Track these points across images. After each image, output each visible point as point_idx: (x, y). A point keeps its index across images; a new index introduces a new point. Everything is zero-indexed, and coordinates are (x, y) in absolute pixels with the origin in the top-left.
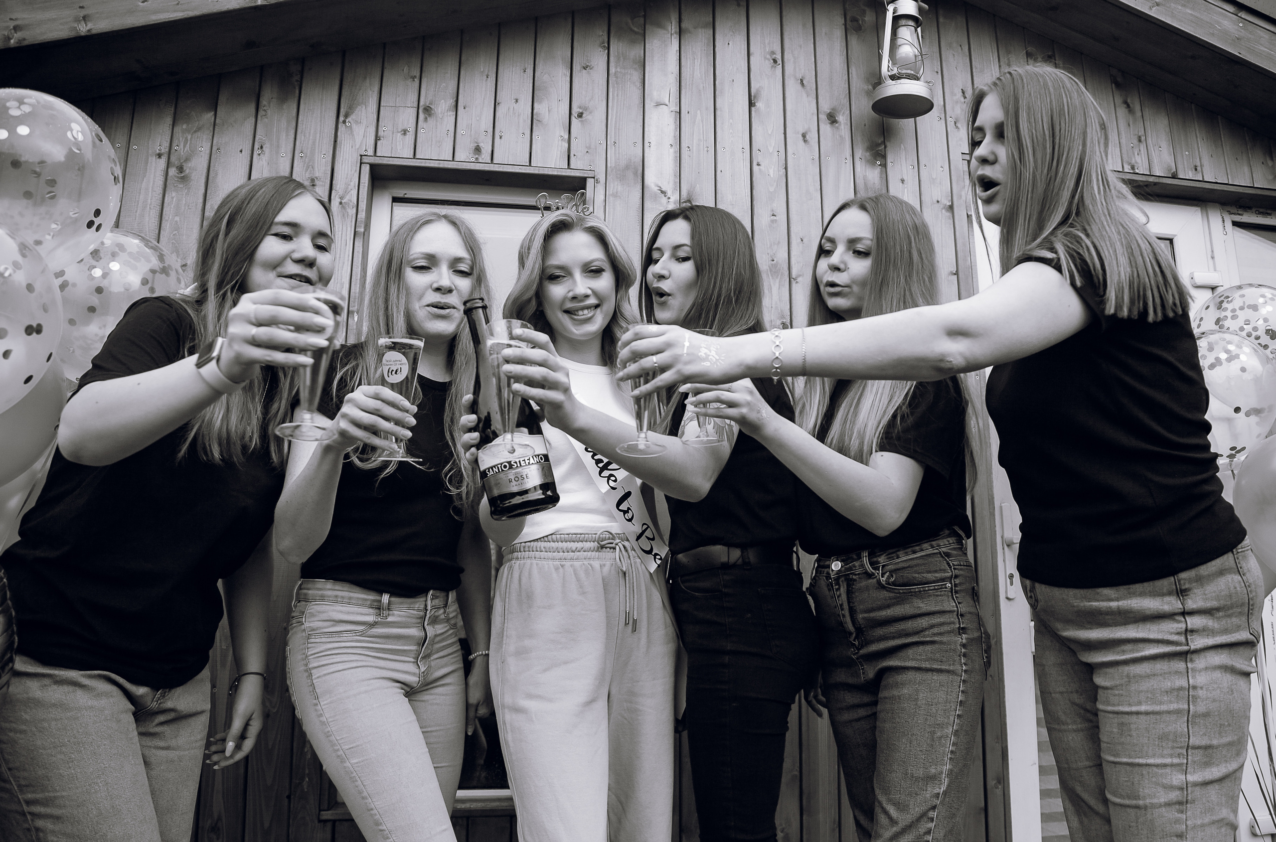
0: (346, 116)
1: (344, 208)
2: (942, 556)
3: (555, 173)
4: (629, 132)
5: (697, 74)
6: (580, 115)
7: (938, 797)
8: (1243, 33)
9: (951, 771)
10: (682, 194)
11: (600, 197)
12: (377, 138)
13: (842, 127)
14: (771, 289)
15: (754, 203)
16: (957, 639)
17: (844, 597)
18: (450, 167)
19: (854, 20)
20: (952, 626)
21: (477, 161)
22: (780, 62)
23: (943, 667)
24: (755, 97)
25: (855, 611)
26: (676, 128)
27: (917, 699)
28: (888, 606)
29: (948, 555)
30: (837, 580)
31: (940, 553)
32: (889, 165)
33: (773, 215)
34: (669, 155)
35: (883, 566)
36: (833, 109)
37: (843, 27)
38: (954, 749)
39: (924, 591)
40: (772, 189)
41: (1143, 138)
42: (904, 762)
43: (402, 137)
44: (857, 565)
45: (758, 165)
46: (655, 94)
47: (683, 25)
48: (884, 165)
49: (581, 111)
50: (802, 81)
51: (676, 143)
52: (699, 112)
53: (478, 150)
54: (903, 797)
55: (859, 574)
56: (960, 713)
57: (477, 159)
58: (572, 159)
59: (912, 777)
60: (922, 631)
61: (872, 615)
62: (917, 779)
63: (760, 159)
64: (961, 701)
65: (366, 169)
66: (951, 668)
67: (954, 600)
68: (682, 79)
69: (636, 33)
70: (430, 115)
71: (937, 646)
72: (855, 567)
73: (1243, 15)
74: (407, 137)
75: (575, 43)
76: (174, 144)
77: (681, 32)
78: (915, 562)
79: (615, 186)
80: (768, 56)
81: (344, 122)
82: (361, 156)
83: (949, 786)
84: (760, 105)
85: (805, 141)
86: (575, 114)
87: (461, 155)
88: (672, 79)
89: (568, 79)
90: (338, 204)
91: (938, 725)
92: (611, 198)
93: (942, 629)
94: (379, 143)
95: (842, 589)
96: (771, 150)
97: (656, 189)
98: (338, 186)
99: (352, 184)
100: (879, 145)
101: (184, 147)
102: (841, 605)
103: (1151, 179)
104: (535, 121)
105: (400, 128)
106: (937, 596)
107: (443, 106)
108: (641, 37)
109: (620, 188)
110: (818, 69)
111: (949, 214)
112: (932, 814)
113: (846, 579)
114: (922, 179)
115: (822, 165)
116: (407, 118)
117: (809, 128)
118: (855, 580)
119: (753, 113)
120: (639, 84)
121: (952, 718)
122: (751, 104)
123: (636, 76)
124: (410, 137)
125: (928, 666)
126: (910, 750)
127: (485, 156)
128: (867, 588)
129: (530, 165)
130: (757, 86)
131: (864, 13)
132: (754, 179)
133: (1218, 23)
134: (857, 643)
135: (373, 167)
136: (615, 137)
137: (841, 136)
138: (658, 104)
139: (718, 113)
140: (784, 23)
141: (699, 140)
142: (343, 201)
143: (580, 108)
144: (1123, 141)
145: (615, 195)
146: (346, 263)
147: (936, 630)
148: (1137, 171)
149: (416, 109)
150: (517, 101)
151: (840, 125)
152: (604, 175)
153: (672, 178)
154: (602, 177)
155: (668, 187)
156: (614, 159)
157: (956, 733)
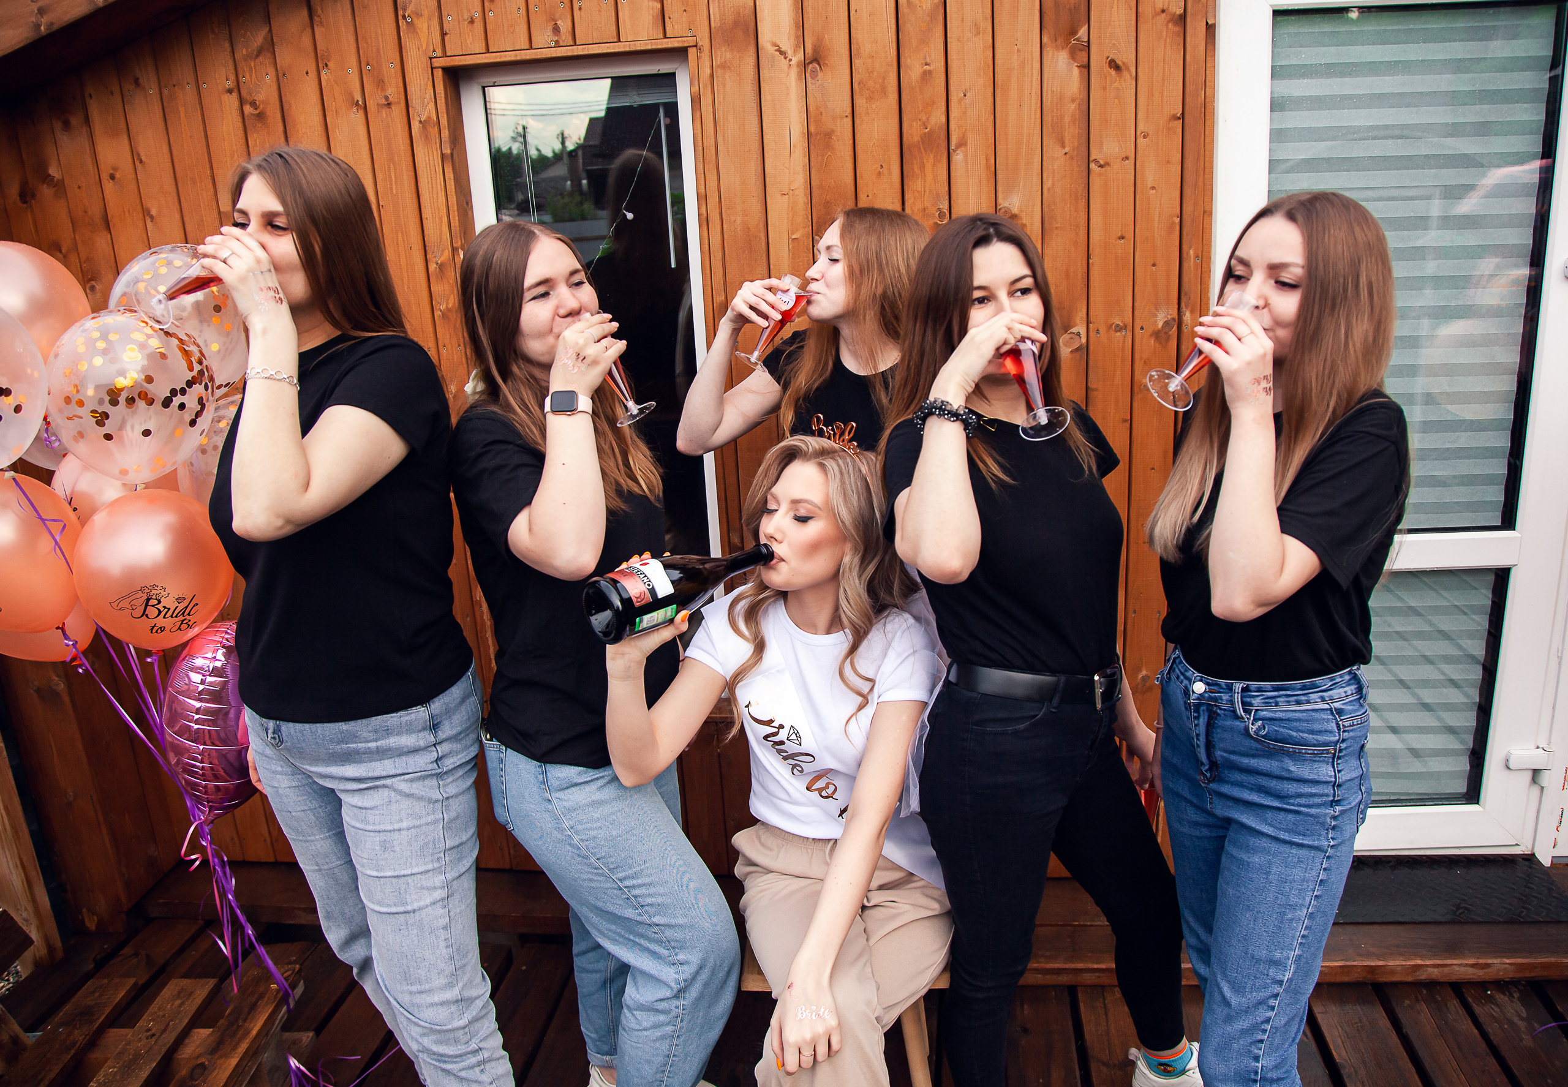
0: (406, 8)
1: (424, 127)
2: (1332, 714)
3: (650, 48)
7: (1281, 985)
9: (1299, 957)
10: (806, 52)
11: (705, 71)
12: (443, 34)
14: (924, 166)
15: (901, 50)
16: (1327, 811)
17: (1202, 729)
18: (528, 58)
20: (1324, 799)
21: (558, 45)
23: (1305, 842)
25: (1214, 746)
27: (1268, 873)
28: (1254, 756)
29: (1340, 712)
30: (1197, 707)
31: (1331, 709)
33: (927, 64)
35: (1256, 710)
38: (1306, 933)
39: (1300, 753)
40: (925, 28)
42: (1245, 940)
43: (470, 27)
44: (1224, 698)
53: (557, 29)
54: (1240, 976)
55: (1225, 710)
56: (1318, 893)
57: (556, 42)
58: (668, 23)
59: (1253, 958)
60: (1286, 797)
61: (1233, 757)
62: (1258, 961)
64: (1321, 880)
65: (439, 74)
66: (1316, 843)
67: (1334, 767)
71: (1301, 817)
72: (1222, 700)
74: (476, 24)
76: (240, 76)
78: (1297, 715)
79: (724, 54)
81: (404, 18)
82: (431, 58)
83: (1295, 972)
87: (538, 40)
90: (418, 123)
91: (1290, 905)
92: (720, 71)
93: (1312, 801)
94: (446, 38)
95: (1201, 719)
97: (773, 49)
98: (413, 102)
99: (428, 95)
101: (251, 76)
102: (1198, 735)
105: (466, 15)
106: (1315, 761)
109: (728, 55)
112: (1271, 1002)
113: (1208, 709)
118: (1219, 715)
121: (1308, 899)
124: (479, 27)
125: (1287, 838)
126: (1254, 929)
127: (567, 35)
128: (1232, 729)
129: (619, 40)
132: (900, 16)
134: (1208, 775)
135: (446, 71)
142: (422, 119)
145: (724, 66)
147: (1303, 801)
152: (707, 41)
153: (793, 32)
154: (704, 42)
155: (787, 45)
156: (718, 16)
157: (1311, 916)
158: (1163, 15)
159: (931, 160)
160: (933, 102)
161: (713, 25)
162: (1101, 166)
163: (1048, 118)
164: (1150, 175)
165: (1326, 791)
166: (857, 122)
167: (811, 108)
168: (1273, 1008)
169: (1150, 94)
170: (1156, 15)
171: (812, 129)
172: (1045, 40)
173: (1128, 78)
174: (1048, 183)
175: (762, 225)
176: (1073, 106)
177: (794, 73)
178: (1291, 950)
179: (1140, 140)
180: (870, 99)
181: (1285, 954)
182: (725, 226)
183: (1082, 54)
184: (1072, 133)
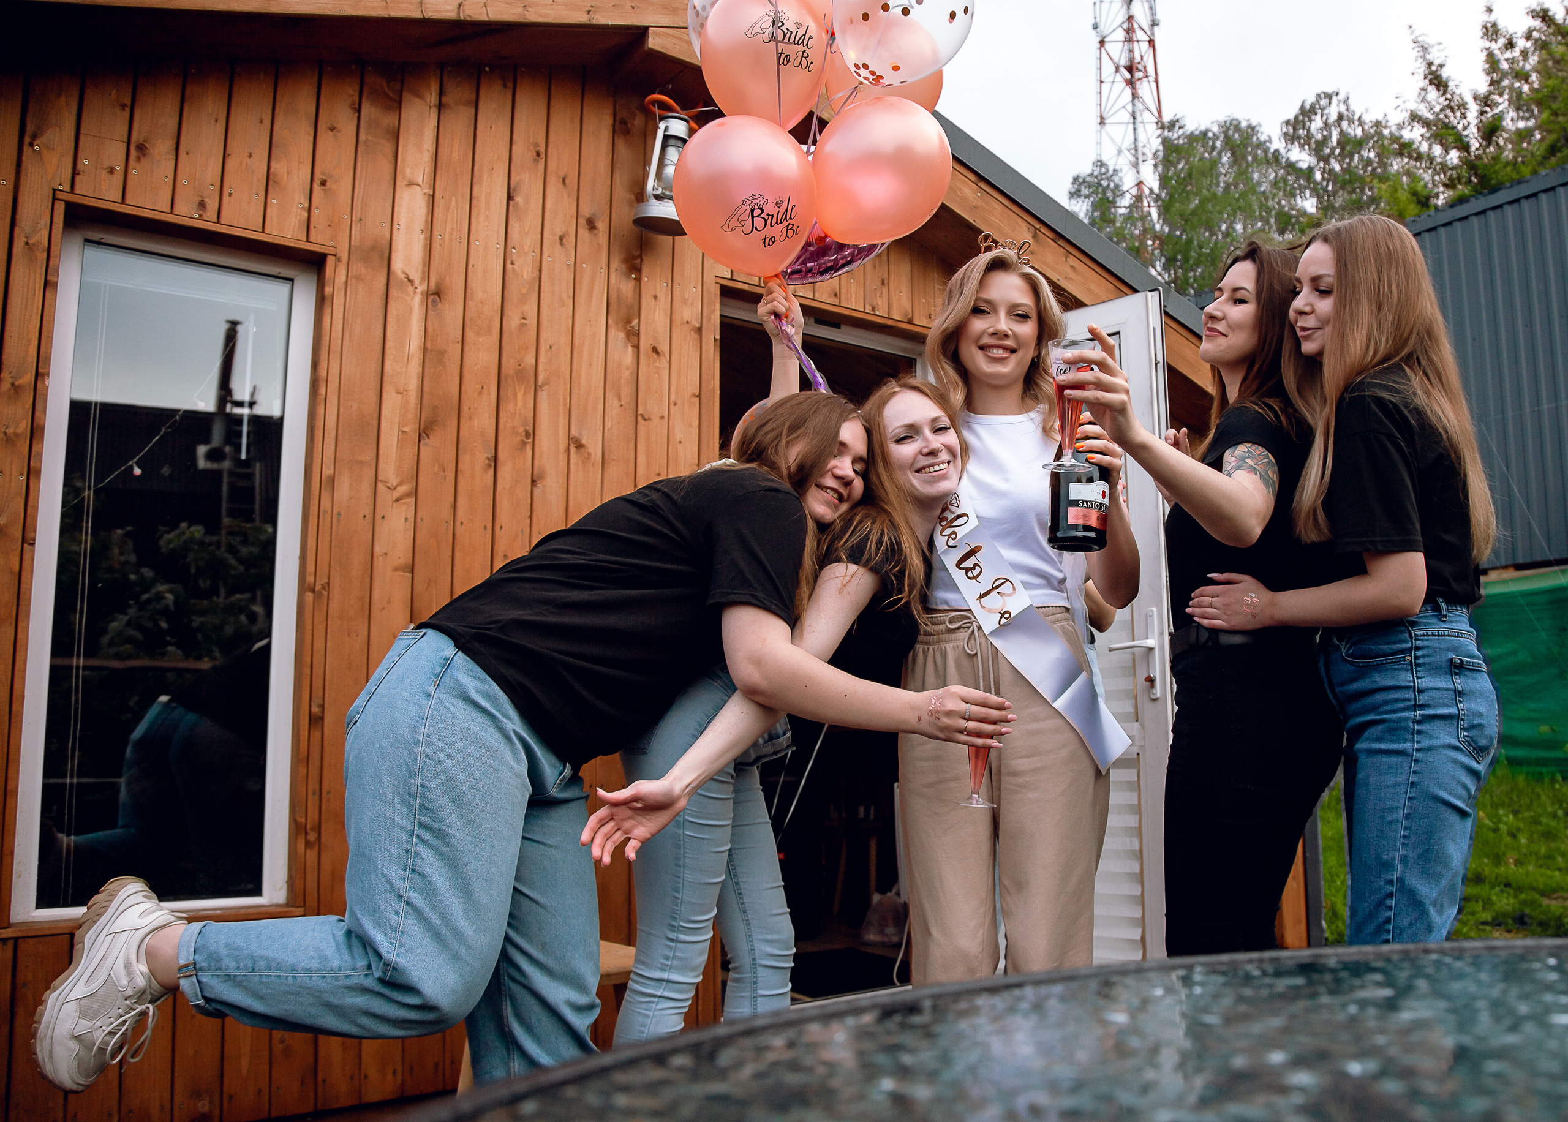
0: (34, 137)
1: (31, 249)
2: (1406, 626)
3: (292, 245)
4: (377, 210)
5: (455, 155)
6: (323, 183)
7: (1393, 885)
8: (979, 203)
10: (430, 285)
11: (341, 277)
12: (75, 173)
13: (601, 234)
14: (516, 394)
15: (505, 303)
16: (1409, 716)
18: (168, 220)
19: (623, 122)
20: (1407, 704)
21: (200, 218)
22: (543, 156)
23: (1394, 748)
24: (514, 190)
26: (428, 213)
27: (1368, 783)
29: (1413, 624)
31: (1404, 622)
32: (645, 279)
33: (524, 318)
34: (418, 241)
36: (593, 214)
37: (611, 128)
38: (1407, 833)
39: (1382, 664)
40: (524, 291)
41: (886, 282)
43: (108, 175)
45: (512, 263)
46: (408, 171)
47: (444, 100)
48: (638, 280)
49: (324, 178)
50: (564, 180)
51: (427, 229)
52: (454, 198)
53: (202, 205)
56: (1411, 795)
57: (200, 215)
58: (312, 231)
59: (1366, 864)
60: (1376, 706)
62: (1370, 865)
63: (514, 257)
64: (1412, 782)
65: (60, 208)
68: (439, 159)
69: (391, 99)
70: (144, 155)
73: (982, 185)
74: (115, 176)
75: (322, 100)
77: (440, 106)
79: (358, 268)
80: (532, 148)
81: (31, 145)
82: (54, 190)
84: (519, 199)
85: (562, 244)
86: (316, 181)
87: (180, 208)
88: (427, 157)
89: (312, 139)
90: (23, 244)
92: (354, 280)
94: (78, 178)
96: (526, 248)
97: (402, 276)
98: (24, 223)
99: (43, 222)
100: (636, 258)
103: (889, 322)
104: (271, 182)
105: (106, 164)
106: (1395, 669)
107: (162, 148)
108: (395, 104)
109: (363, 271)
110: (582, 169)
111: (697, 336)
112: (1388, 902)
114: (674, 298)
115: (577, 273)
116: (114, 154)
117: (567, 231)
119: (511, 208)
120: (391, 158)
121: (1402, 802)
122: (510, 198)
123: (388, 148)
124: (118, 178)
127: (211, 213)
129: (263, 232)
130: (518, 179)
131: (634, 117)
132: (507, 278)
133: (961, 190)
135: (69, 206)
136: (361, 213)
137: (598, 244)
138: (411, 184)
139: (474, 202)
140: (552, 114)
141: (452, 229)
142: (31, 241)
143: (323, 174)
144: (868, 282)
145: (358, 278)
146: (34, 317)
148: (877, 313)
149: (125, 145)
150: (250, 156)
151: (599, 231)
152: (346, 254)
153: (421, 267)
154: (344, 256)
155: (416, 276)
156: (358, 237)
157: (1408, 817)
158: (688, 325)
159: (522, 391)
160: (527, 348)
161: (353, 243)
162: (645, 420)
163: (609, 377)
164: (678, 433)
165: (1407, 696)
166: (466, 348)
167: (430, 329)
168: (1390, 908)
169: (679, 377)
170: (682, 324)
171: (429, 345)
172: (610, 322)
173: (663, 363)
174: (608, 425)
175: (376, 415)
176: (627, 373)
177: (418, 299)
178: (1396, 850)
179: (672, 406)
180: (478, 334)
181: (1391, 855)
182: (341, 409)
183: (633, 336)
184: (627, 391)
